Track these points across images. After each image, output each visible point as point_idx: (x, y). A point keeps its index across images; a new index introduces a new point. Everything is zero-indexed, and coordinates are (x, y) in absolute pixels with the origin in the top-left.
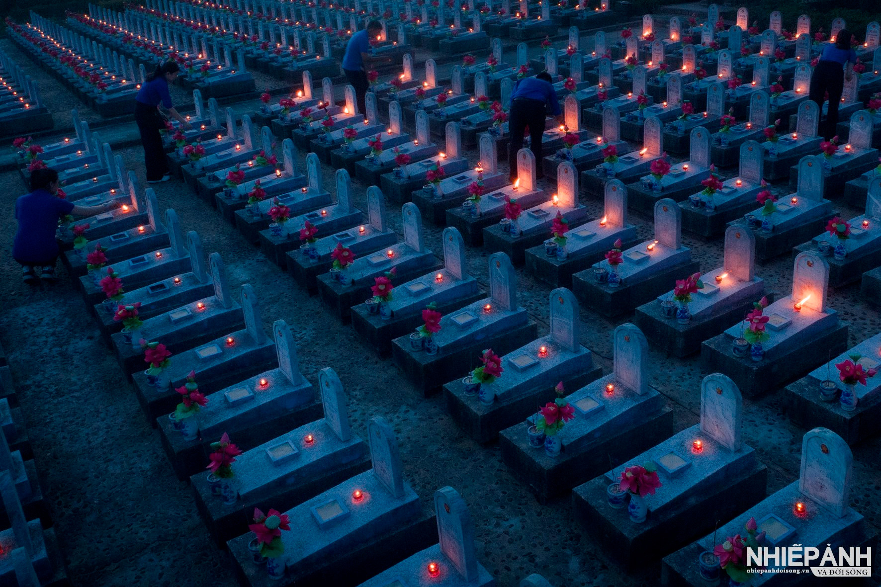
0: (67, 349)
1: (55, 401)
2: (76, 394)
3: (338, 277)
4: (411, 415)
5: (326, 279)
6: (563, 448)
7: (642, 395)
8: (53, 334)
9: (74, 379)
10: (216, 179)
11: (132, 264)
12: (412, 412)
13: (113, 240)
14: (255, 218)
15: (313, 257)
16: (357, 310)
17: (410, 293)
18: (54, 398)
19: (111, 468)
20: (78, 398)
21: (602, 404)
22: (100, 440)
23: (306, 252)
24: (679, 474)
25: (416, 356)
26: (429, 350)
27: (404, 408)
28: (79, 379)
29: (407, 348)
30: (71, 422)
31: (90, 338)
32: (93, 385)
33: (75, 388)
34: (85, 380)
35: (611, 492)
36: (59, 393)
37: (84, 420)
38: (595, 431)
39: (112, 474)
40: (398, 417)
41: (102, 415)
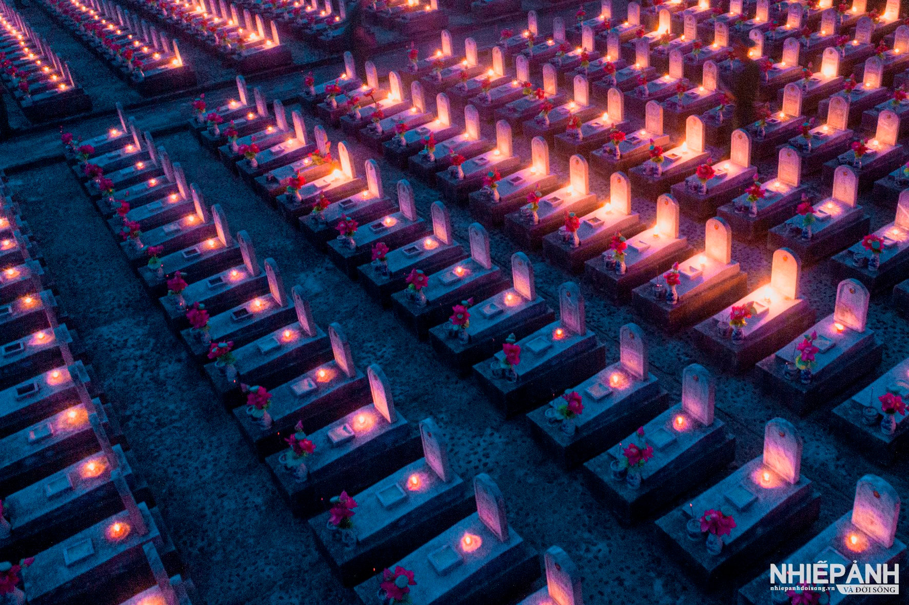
0: (158, 375)
1: (158, 433)
2: (178, 424)
3: (413, 299)
4: (496, 438)
5: (399, 297)
6: (643, 482)
7: (709, 426)
8: (141, 357)
9: (172, 407)
10: (274, 180)
11: (210, 285)
12: (496, 435)
13: (185, 256)
14: (320, 226)
15: (385, 274)
16: (435, 333)
17: (484, 317)
18: (157, 428)
19: (225, 504)
20: (180, 429)
21: (674, 437)
22: (210, 474)
23: (377, 269)
24: (748, 508)
25: (498, 384)
26: (510, 379)
27: (489, 431)
28: (177, 408)
29: (488, 375)
30: (179, 455)
31: (179, 360)
32: (192, 414)
33: (174, 417)
34: (183, 408)
35: (690, 527)
36: (160, 424)
37: (190, 453)
38: (669, 464)
39: (229, 510)
40: (484, 441)
41: (207, 447)
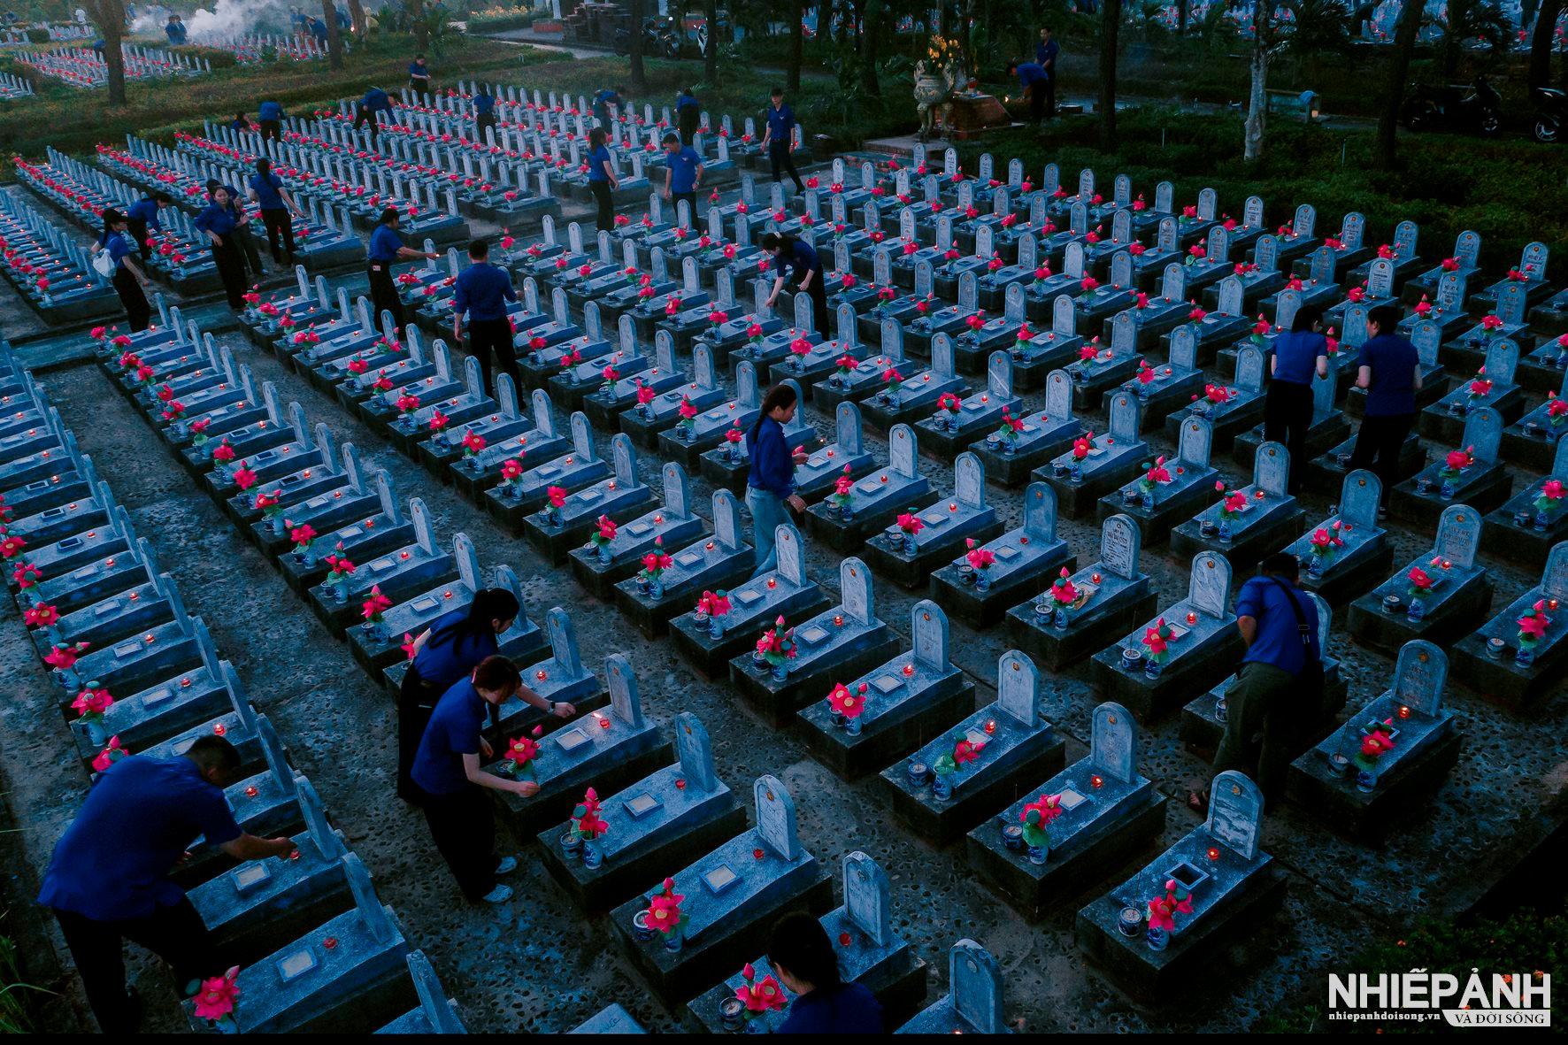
0: (203, 543)
2: (221, 580)
3: (471, 464)
4: (542, 582)
5: (458, 466)
7: (736, 549)
9: (216, 567)
11: (261, 458)
14: (382, 409)
15: (445, 446)
16: (490, 494)
17: (541, 476)
20: (225, 583)
21: (701, 557)
22: (254, 615)
23: (438, 442)
28: (222, 567)
29: (536, 524)
32: (237, 572)
33: (219, 575)
34: (228, 568)
37: (235, 600)
41: (252, 595)
